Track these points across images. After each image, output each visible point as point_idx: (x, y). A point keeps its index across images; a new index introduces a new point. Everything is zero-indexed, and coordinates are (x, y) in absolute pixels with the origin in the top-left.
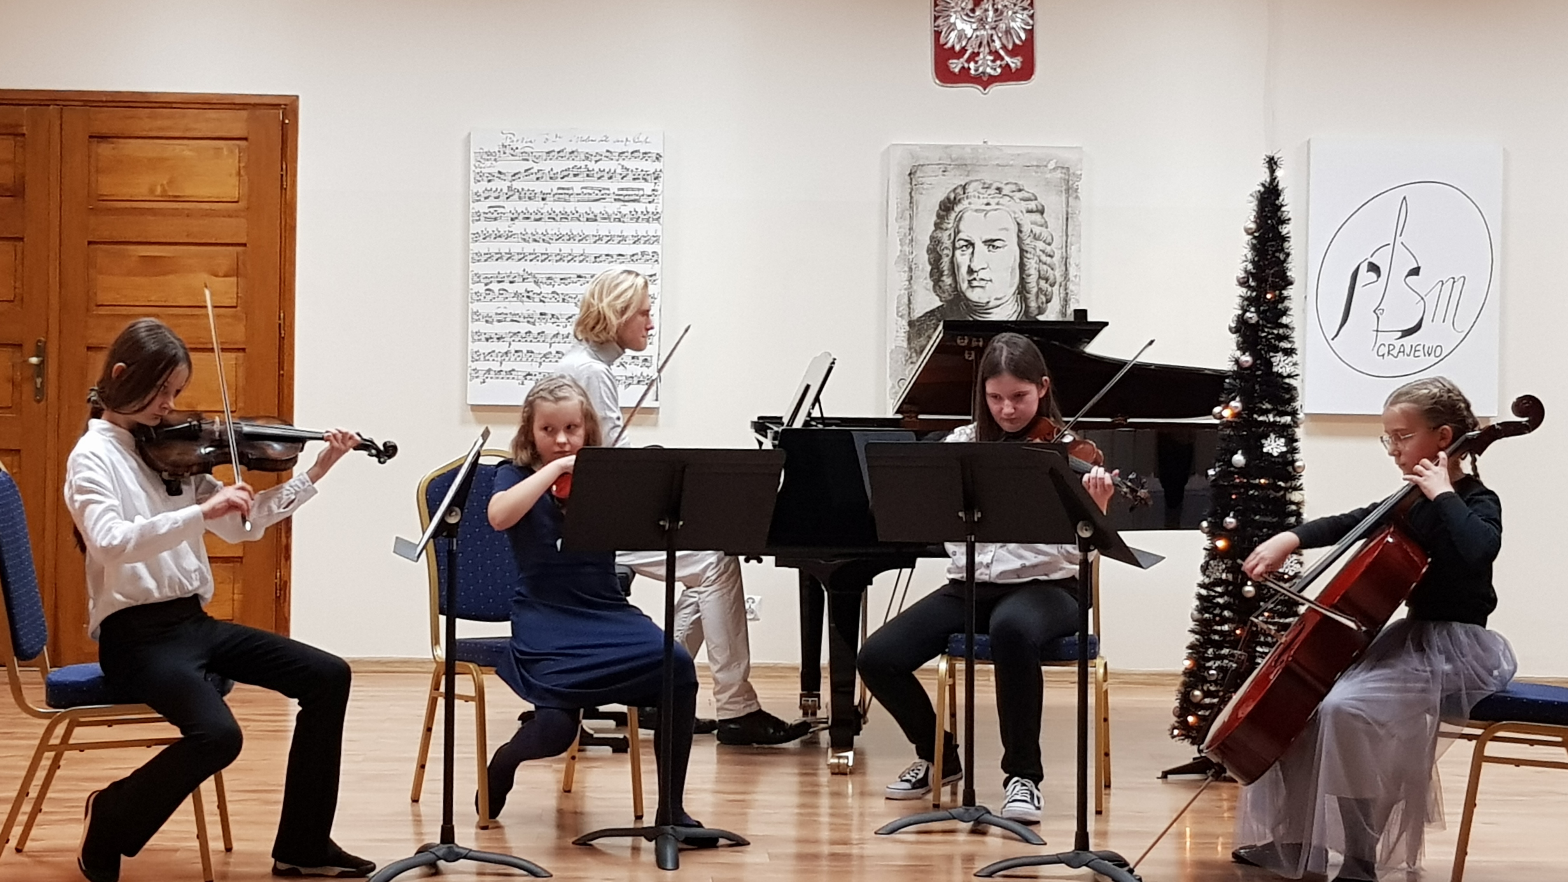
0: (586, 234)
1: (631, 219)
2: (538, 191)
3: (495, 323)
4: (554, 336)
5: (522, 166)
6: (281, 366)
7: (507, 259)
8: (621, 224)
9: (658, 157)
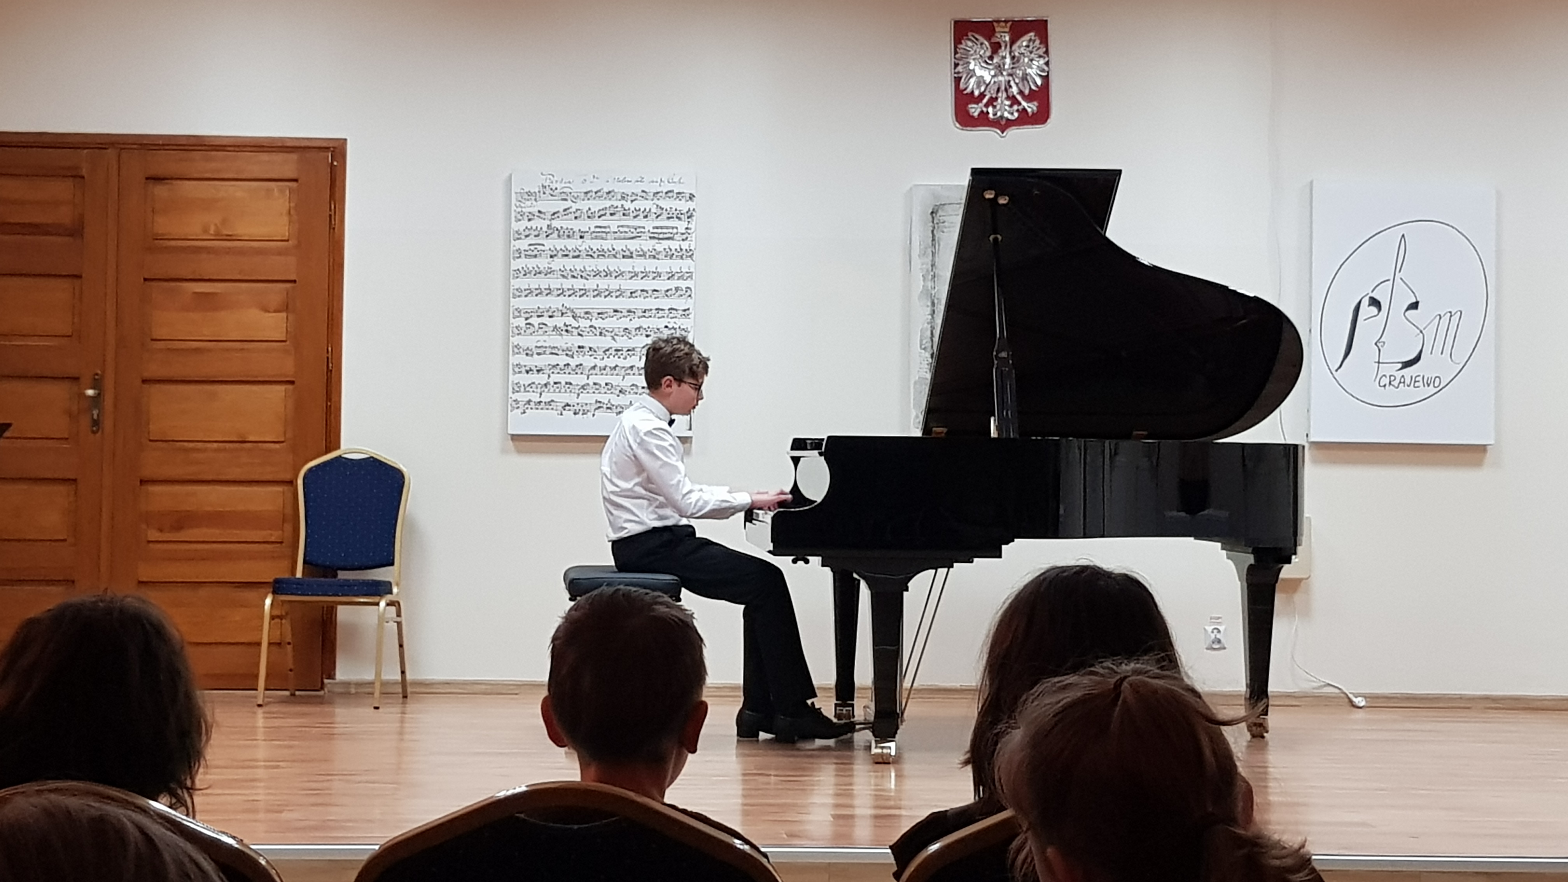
0: (623, 270)
1: (666, 256)
2: (576, 229)
3: (535, 356)
4: (592, 368)
5: (561, 206)
6: (329, 398)
7: (547, 295)
8: (656, 261)
9: (692, 197)
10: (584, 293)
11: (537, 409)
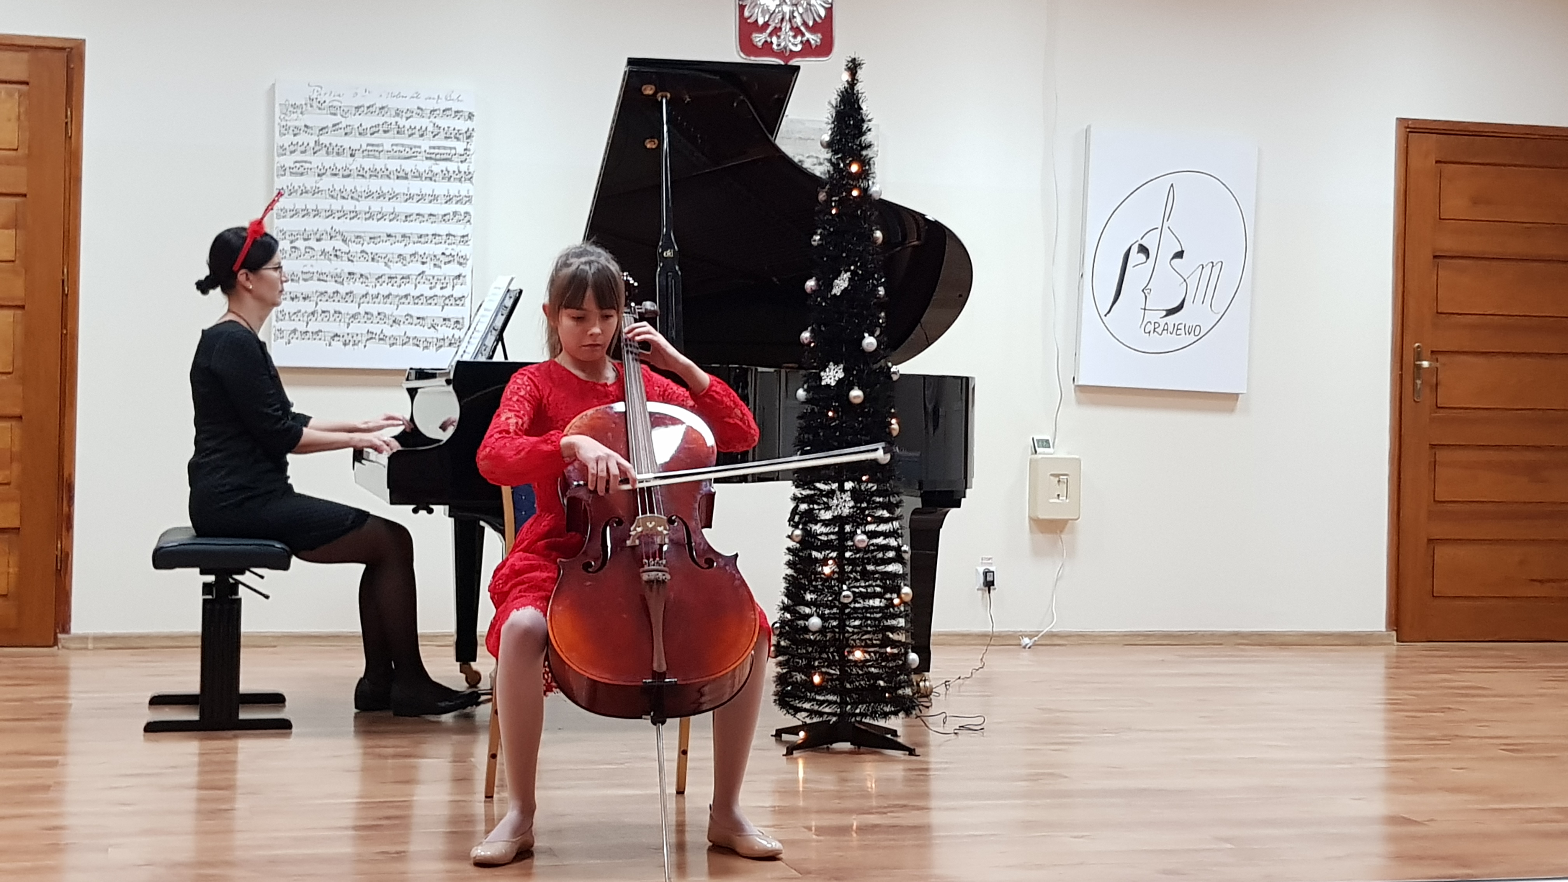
0: (396, 192)
1: (443, 179)
2: (346, 146)
3: (301, 282)
4: (363, 296)
5: (330, 120)
6: (64, 326)
7: (314, 216)
8: (433, 183)
9: (471, 116)
10: (355, 215)
11: (304, 338)
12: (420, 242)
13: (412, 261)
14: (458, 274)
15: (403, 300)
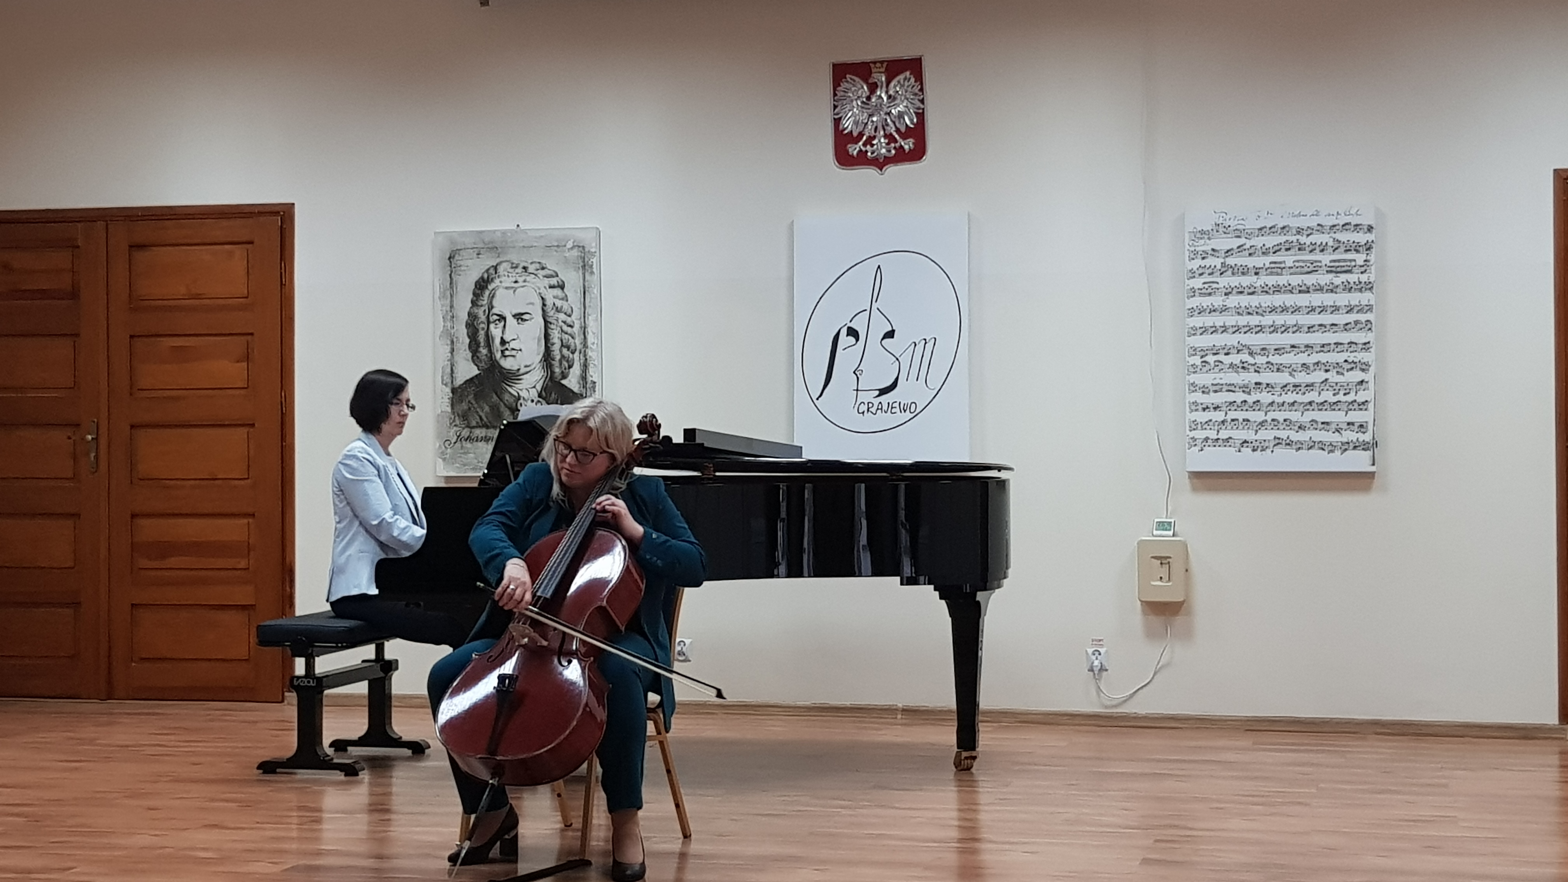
0: (1299, 305)
1: (1344, 290)
2: (1250, 266)
3: (1212, 394)
4: (1269, 404)
5: (1235, 243)
7: (1222, 332)
8: (1333, 295)
9: (1370, 229)
10: (1260, 329)
11: (1215, 446)
12: (1322, 351)
13: (1315, 370)
14: (1361, 380)
15: (1308, 407)
